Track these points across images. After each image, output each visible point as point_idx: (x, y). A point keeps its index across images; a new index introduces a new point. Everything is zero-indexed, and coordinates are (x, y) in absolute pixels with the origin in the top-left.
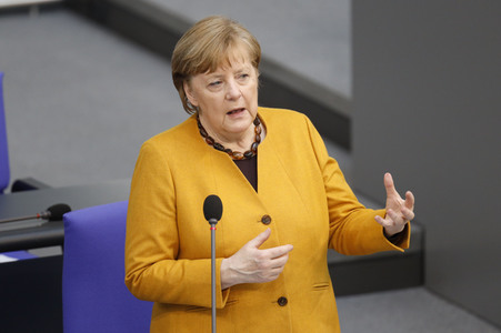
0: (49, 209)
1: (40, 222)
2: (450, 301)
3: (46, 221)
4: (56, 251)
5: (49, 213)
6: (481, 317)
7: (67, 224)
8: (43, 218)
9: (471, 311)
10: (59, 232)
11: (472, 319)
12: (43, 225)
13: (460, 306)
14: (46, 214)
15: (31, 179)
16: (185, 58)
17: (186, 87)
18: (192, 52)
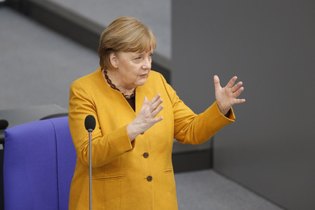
2: (228, 177)
6: (246, 187)
9: (240, 184)
10: (1, 136)
13: (234, 180)
16: (123, 41)
17: (112, 56)
18: (128, 40)
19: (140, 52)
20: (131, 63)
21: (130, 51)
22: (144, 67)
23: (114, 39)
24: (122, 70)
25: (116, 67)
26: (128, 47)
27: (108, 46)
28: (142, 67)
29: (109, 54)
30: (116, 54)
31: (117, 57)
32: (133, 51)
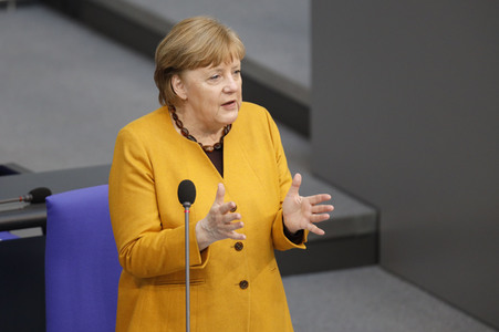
0: (31, 193)
1: (22, 205)
3: (28, 204)
5: (31, 196)
7: (50, 207)
8: (26, 200)
10: (41, 214)
12: (26, 208)
14: (28, 197)
15: (13, 165)
17: (175, 81)
19: (215, 66)
21: (198, 66)
22: (227, 90)
25: (184, 97)
26: (195, 59)
28: (223, 91)
30: (180, 77)
31: (183, 81)
32: (203, 64)
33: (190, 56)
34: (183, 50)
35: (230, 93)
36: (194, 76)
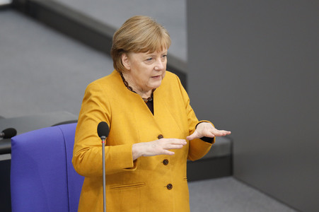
3: (2, 139)
4: (7, 157)
5: (3, 134)
11: (262, 196)
13: (255, 188)
16: (133, 42)
17: (124, 57)
18: (139, 40)
20: (143, 64)
21: (140, 52)
22: (156, 68)
23: (124, 39)
24: (134, 71)
25: (129, 68)
26: (138, 47)
27: (119, 47)
28: (154, 69)
29: (120, 56)
30: (127, 56)
31: (129, 58)
33: (135, 45)
34: (131, 40)
35: (158, 71)
36: (136, 57)
